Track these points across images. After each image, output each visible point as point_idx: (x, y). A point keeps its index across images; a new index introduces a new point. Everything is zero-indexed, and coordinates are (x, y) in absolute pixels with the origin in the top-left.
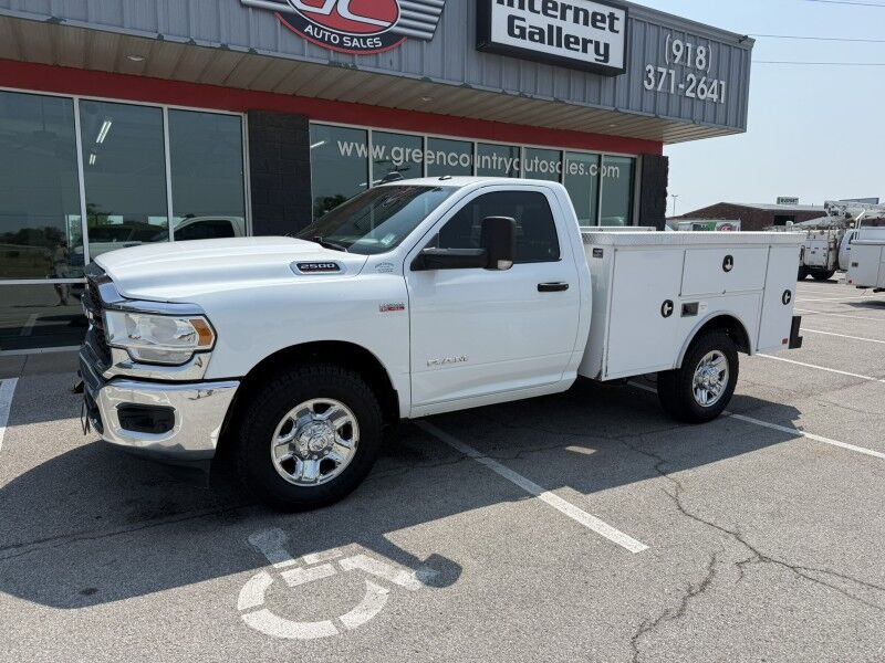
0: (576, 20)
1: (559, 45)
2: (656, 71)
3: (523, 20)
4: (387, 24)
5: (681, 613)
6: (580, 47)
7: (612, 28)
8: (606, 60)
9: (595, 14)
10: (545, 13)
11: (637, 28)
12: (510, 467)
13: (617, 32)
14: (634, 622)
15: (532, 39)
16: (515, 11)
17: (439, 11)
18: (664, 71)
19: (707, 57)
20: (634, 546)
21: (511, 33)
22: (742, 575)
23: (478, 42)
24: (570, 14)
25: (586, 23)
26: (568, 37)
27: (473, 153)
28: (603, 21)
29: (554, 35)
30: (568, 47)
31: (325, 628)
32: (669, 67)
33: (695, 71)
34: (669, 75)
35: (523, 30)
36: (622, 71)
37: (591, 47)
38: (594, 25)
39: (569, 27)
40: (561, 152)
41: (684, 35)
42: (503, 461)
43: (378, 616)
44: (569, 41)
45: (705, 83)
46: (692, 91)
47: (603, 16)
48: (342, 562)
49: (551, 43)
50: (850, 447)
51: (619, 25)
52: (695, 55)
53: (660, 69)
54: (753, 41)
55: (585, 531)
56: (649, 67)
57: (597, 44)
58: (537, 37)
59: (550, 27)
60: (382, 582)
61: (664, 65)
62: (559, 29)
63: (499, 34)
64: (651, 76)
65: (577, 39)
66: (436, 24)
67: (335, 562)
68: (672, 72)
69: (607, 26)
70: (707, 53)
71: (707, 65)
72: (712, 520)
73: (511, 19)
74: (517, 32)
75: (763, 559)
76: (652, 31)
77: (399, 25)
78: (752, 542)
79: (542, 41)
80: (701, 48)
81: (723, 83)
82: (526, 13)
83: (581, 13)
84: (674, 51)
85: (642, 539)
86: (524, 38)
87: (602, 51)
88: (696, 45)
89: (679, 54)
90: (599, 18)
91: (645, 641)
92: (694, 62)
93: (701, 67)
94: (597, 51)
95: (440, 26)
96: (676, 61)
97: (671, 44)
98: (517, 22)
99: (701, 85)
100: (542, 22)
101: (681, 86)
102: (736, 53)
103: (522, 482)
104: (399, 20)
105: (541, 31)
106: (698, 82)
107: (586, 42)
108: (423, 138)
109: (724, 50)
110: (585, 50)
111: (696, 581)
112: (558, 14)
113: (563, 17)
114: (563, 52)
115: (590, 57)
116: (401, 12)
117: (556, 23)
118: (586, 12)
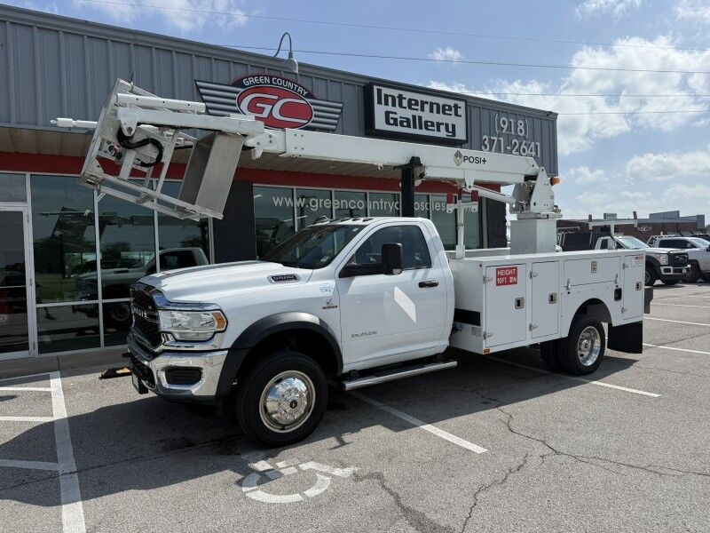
0: (431, 111)
1: (421, 128)
2: (490, 139)
3: (396, 113)
4: (305, 122)
5: (504, 481)
6: (435, 128)
7: (456, 114)
8: (454, 135)
9: (444, 106)
10: (410, 108)
11: (475, 112)
12: (401, 411)
13: (460, 116)
14: (476, 488)
15: (402, 125)
16: (390, 108)
17: (339, 111)
18: (495, 138)
19: (525, 127)
20: (478, 449)
21: (388, 122)
22: (543, 462)
23: (366, 129)
24: (427, 107)
25: (438, 112)
26: (426, 122)
27: (366, 199)
28: (450, 109)
29: (417, 122)
30: (426, 128)
31: (296, 497)
32: (499, 136)
33: (518, 137)
34: (499, 141)
35: (395, 120)
36: (466, 142)
37: (443, 128)
38: (444, 113)
39: (427, 116)
40: (428, 196)
41: (507, 114)
42: (398, 408)
43: (326, 490)
44: (427, 125)
45: (525, 144)
46: (517, 151)
47: (450, 106)
48: (301, 466)
49: (415, 127)
50: (627, 389)
51: (462, 111)
52: (516, 127)
53: (492, 138)
54: (557, 114)
55: (448, 443)
56: (485, 137)
57: (447, 125)
58: (405, 124)
59: (414, 117)
60: (326, 474)
61: (495, 135)
62: (420, 118)
63: (380, 124)
64: (486, 142)
65: (432, 123)
66: (337, 119)
67: (296, 466)
68: (501, 139)
69: (453, 112)
70: (525, 125)
71: (526, 133)
72: (529, 434)
73: (387, 113)
74: (392, 121)
75: (557, 453)
76: (485, 113)
77: (313, 122)
78: (552, 445)
79: (409, 126)
80: (520, 122)
81: (538, 144)
82: (397, 109)
83: (435, 106)
84: (502, 126)
85: (484, 446)
86: (397, 125)
87: (450, 130)
88: (517, 120)
89: (505, 127)
90: (447, 108)
91: (482, 495)
92: (516, 131)
93: (522, 134)
94: (447, 130)
95: (340, 120)
96: (504, 131)
97: (499, 120)
98: (391, 115)
99: (523, 146)
100: (408, 114)
101: (509, 148)
102: (545, 123)
103: (410, 419)
104: (313, 118)
105: (408, 120)
106: (521, 144)
107: (439, 125)
108: (331, 192)
109: (537, 123)
110: (439, 130)
111: (515, 466)
112: (419, 107)
113: (422, 110)
114: (424, 132)
115: (443, 134)
116: (314, 113)
117: (418, 113)
118: (438, 105)
